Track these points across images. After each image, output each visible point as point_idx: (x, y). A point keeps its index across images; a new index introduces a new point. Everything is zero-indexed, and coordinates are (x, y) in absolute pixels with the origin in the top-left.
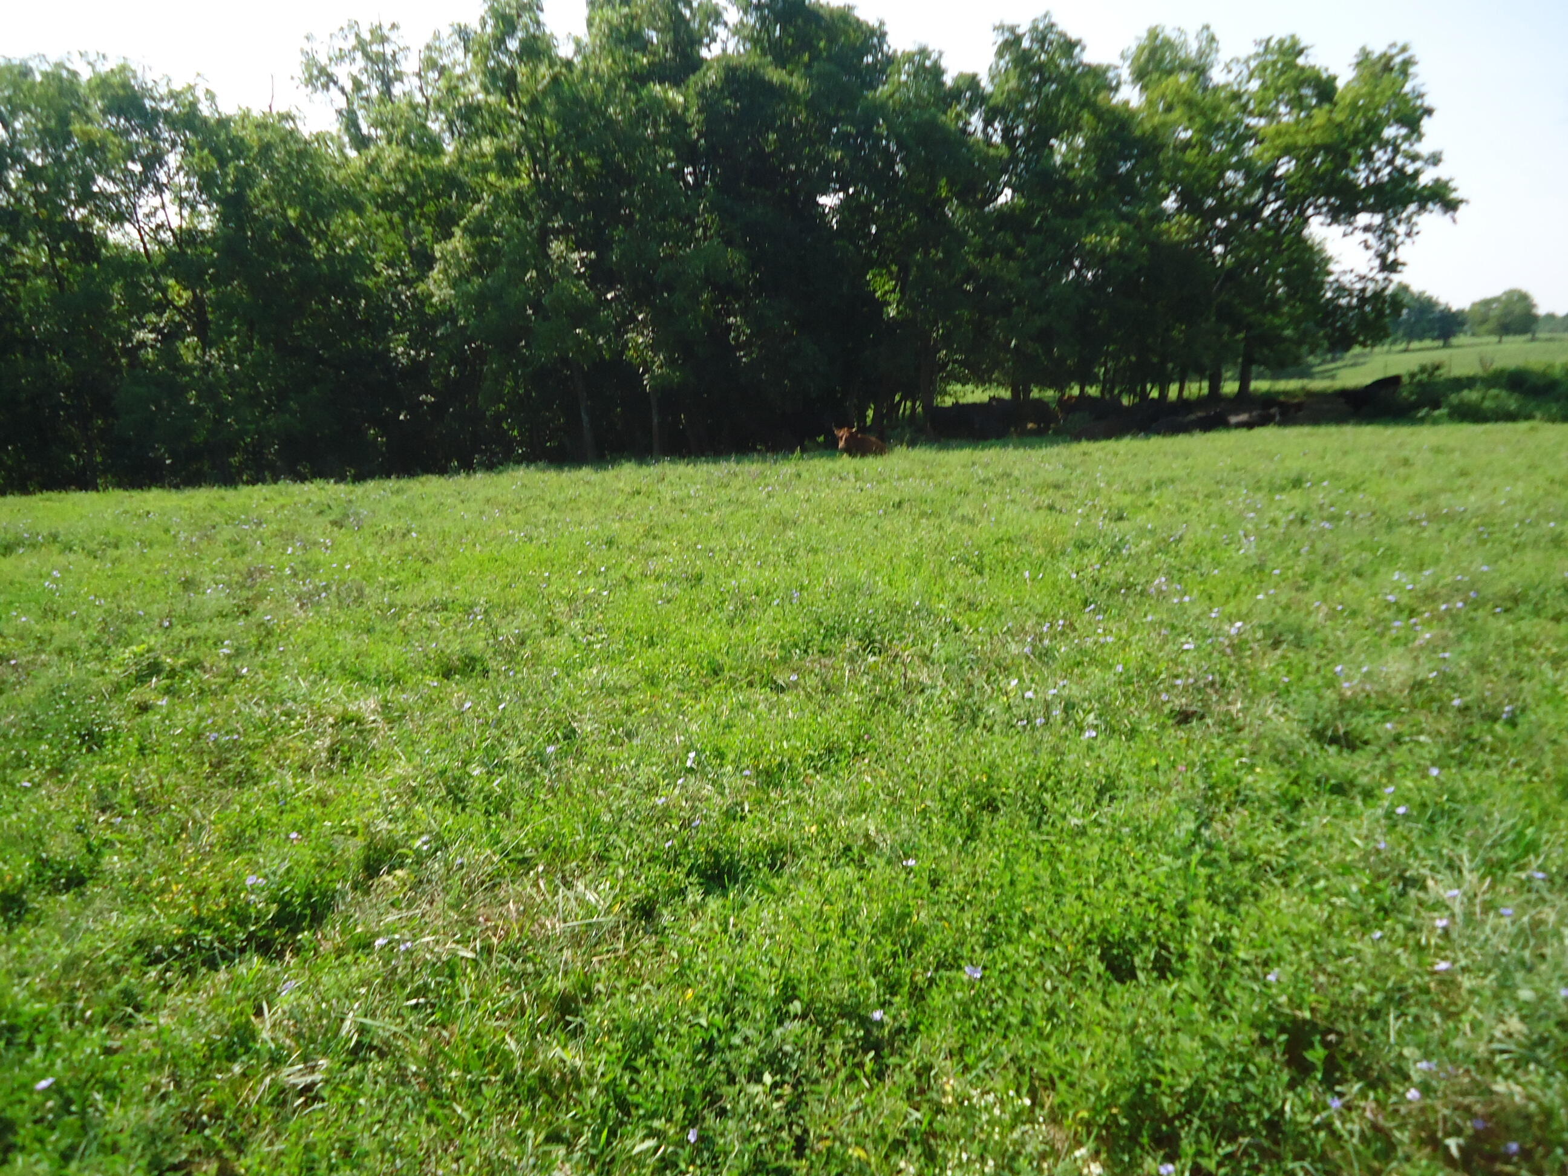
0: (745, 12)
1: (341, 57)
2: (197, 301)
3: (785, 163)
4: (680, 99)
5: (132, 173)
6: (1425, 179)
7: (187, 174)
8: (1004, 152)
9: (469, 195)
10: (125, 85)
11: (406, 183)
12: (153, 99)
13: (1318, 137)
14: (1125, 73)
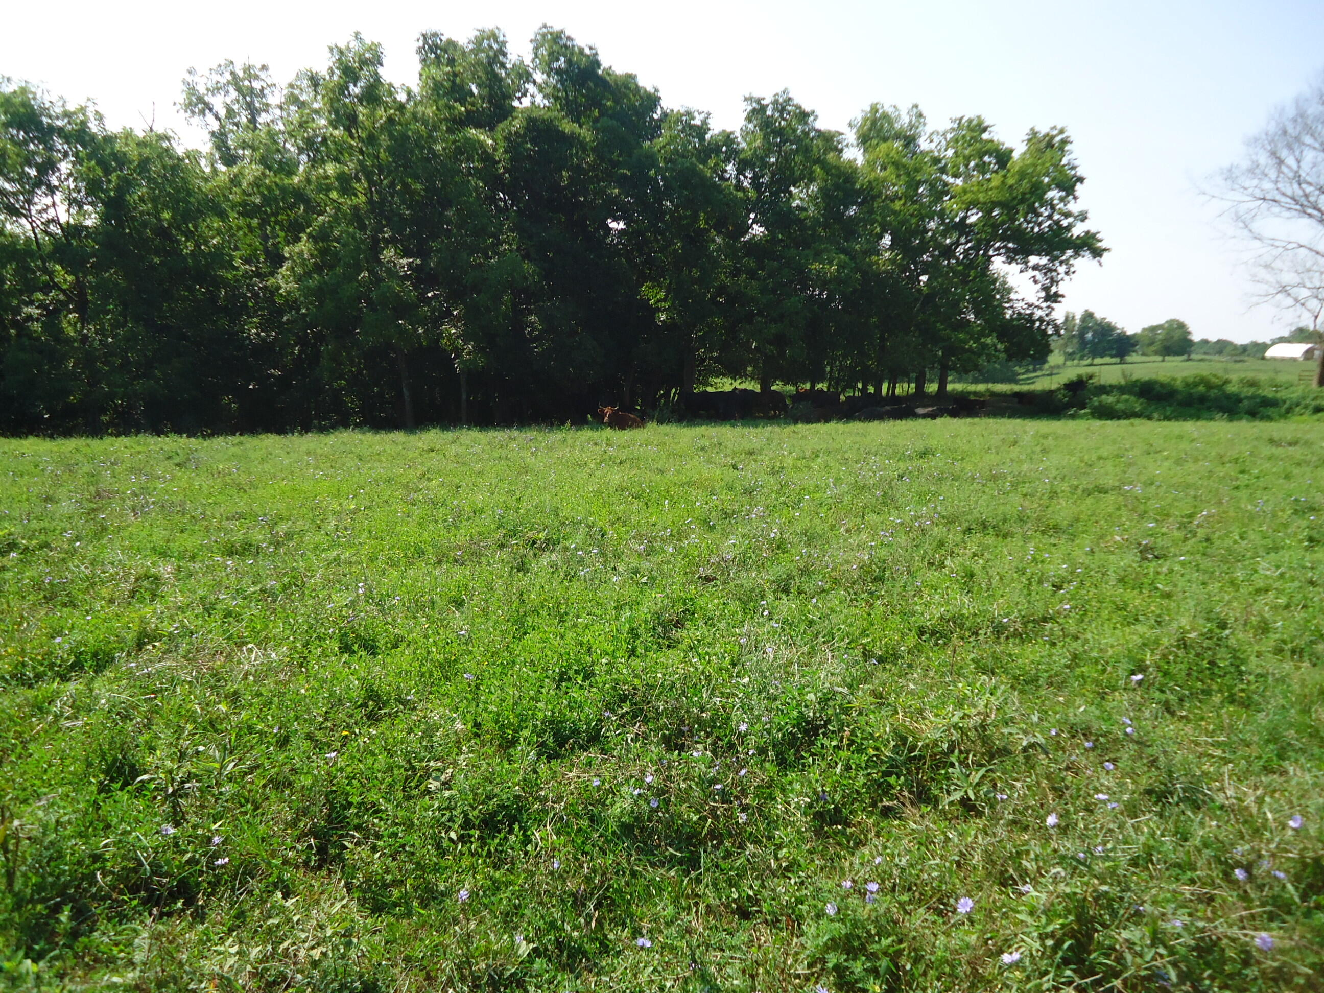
0: (548, 75)
1: (216, 90)
2: (78, 285)
3: (575, 195)
4: (490, 142)
5: (27, 176)
7: (75, 180)
8: (752, 194)
9: (314, 209)
10: (26, 105)
11: (263, 195)
12: (50, 117)
13: (994, 195)
14: (851, 136)
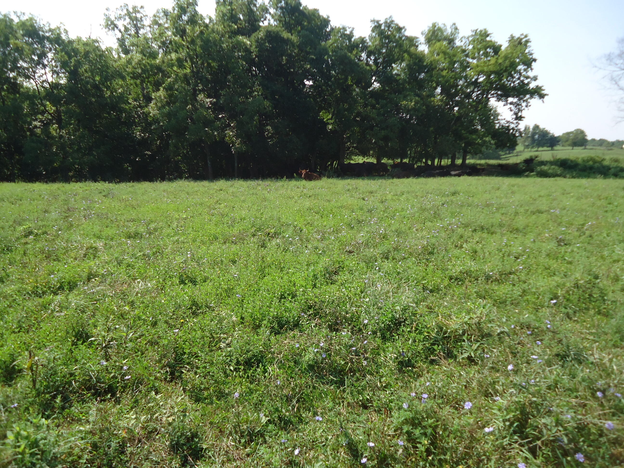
0: (277, 10)
1: (120, 18)
2: (57, 111)
3: (289, 68)
4: (248, 42)
5: (33, 60)
6: (533, 85)
7: (55, 62)
8: (374, 67)
9: (166, 75)
10: (32, 26)
11: (142, 69)
12: (43, 31)
13: (492, 68)
14: (422, 39)
